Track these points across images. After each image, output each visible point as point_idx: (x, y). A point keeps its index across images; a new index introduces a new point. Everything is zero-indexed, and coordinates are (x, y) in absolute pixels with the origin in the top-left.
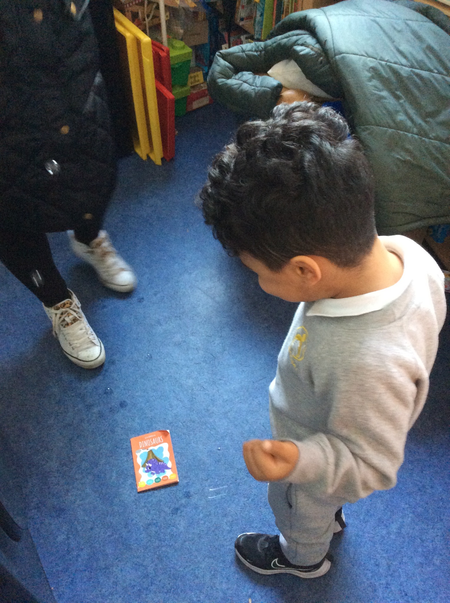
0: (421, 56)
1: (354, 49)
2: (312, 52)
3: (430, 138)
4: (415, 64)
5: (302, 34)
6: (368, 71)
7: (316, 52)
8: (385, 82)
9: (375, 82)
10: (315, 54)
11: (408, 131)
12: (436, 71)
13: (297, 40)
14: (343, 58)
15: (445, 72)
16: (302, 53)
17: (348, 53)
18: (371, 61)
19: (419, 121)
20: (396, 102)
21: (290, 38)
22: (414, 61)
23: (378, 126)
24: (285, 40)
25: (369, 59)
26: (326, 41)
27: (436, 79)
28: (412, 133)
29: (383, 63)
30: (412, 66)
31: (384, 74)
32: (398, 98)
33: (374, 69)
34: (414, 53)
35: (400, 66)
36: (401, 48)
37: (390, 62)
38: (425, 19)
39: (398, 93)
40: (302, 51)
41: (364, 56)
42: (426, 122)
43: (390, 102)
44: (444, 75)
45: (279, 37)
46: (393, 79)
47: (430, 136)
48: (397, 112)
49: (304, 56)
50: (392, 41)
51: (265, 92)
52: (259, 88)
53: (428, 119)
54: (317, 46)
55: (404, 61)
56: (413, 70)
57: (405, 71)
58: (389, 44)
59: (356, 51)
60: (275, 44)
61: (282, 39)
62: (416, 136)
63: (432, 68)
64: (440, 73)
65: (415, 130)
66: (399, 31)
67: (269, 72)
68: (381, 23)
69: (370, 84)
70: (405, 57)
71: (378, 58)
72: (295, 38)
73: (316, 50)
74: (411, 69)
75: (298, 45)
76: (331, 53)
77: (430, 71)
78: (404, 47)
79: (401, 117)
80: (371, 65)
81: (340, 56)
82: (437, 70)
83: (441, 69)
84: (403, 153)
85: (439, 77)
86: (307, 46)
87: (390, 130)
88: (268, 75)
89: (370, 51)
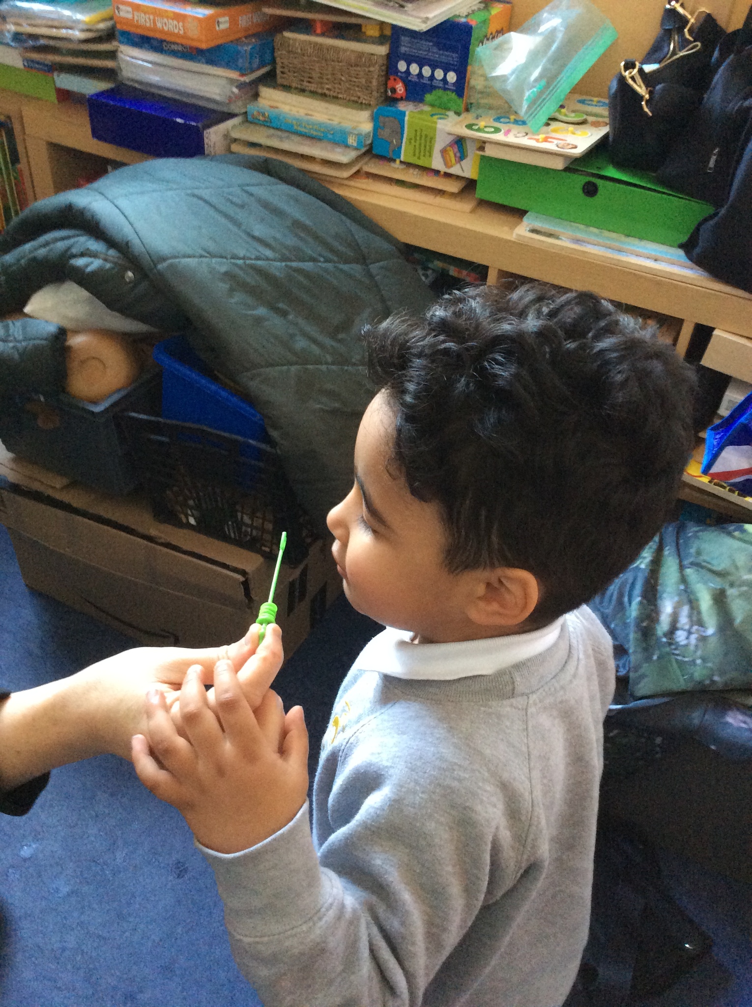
0: (291, 241)
1: (182, 248)
2: (108, 266)
3: (355, 364)
4: (287, 253)
5: (74, 236)
6: (222, 280)
7: (115, 263)
8: (253, 291)
9: (238, 297)
10: (113, 268)
11: (318, 362)
12: (322, 259)
13: (69, 248)
14: (171, 266)
15: (335, 259)
16: (89, 269)
17: (175, 257)
18: (221, 264)
19: (328, 342)
20: (285, 322)
21: (52, 246)
22: (284, 251)
23: (272, 365)
24: (42, 252)
25: (214, 260)
26: (127, 243)
27: (326, 270)
28: (327, 363)
29: (240, 262)
30: (284, 259)
31: (249, 280)
32: (284, 314)
33: (228, 276)
34: (278, 236)
35: (267, 262)
36: (257, 233)
37: (251, 259)
38: (272, 179)
39: (281, 305)
40: (87, 266)
41: (206, 257)
42: (340, 341)
43: (276, 323)
44: (335, 262)
45: (28, 246)
46: (264, 285)
47: (354, 360)
48: (292, 336)
49: (94, 273)
50: (238, 224)
51: (36, 347)
52: (24, 344)
53: (340, 336)
54: (112, 252)
55: (268, 253)
56: (289, 263)
57: (277, 268)
58: (235, 229)
59: (189, 251)
60: (23, 262)
61: (36, 249)
62: (334, 367)
63: (315, 255)
64: (327, 261)
65: (329, 358)
66: (242, 206)
67: (27, 309)
68: (207, 198)
69: (233, 301)
70: (267, 245)
71: (229, 257)
72: (61, 245)
73: (116, 260)
74: (284, 264)
75: (74, 256)
76: (146, 261)
77: (313, 260)
78: (259, 230)
79: (301, 343)
80: (223, 269)
81: (165, 264)
82: (324, 257)
83: (330, 256)
84: (324, 399)
85: (329, 266)
86: (94, 255)
87: (293, 368)
88: (26, 315)
89: (211, 246)
